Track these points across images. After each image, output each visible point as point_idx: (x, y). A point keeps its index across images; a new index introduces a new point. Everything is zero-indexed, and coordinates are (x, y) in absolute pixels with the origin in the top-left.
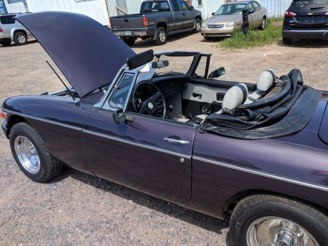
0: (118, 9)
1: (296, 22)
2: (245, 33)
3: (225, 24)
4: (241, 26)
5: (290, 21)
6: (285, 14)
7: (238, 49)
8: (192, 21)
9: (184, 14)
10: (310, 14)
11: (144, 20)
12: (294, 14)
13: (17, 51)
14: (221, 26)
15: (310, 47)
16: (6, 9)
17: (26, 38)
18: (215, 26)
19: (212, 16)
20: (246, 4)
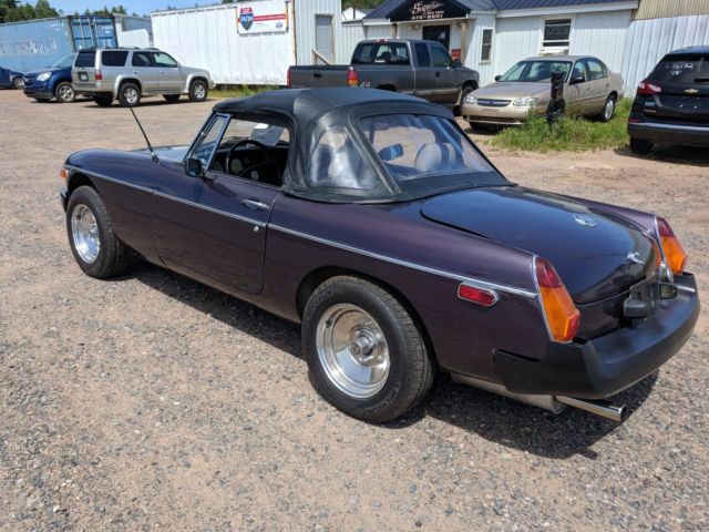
0: (316, 55)
1: (660, 105)
2: (550, 120)
3: (513, 99)
4: (546, 107)
5: (647, 104)
6: (639, 89)
7: (526, 152)
8: (455, 90)
9: (438, 74)
10: (692, 91)
11: (351, 76)
12: (657, 89)
13: (119, 116)
14: (504, 104)
15: (682, 163)
16: (116, 40)
17: (140, 96)
18: (491, 103)
19: (494, 81)
20: (571, 63)
